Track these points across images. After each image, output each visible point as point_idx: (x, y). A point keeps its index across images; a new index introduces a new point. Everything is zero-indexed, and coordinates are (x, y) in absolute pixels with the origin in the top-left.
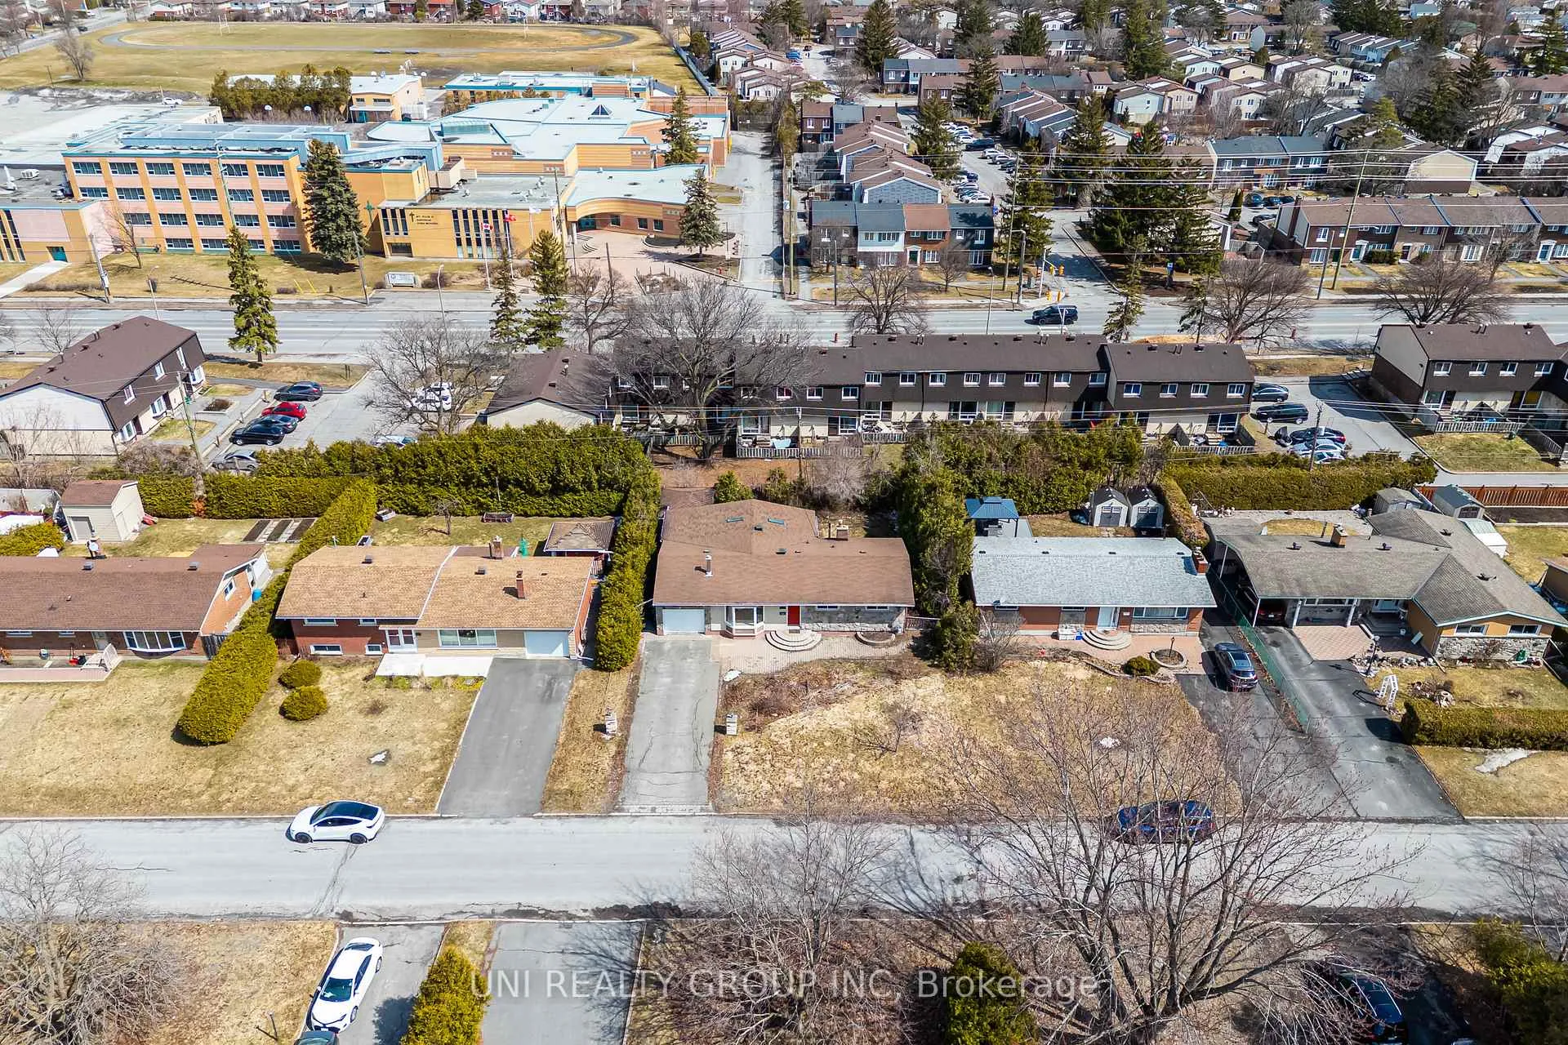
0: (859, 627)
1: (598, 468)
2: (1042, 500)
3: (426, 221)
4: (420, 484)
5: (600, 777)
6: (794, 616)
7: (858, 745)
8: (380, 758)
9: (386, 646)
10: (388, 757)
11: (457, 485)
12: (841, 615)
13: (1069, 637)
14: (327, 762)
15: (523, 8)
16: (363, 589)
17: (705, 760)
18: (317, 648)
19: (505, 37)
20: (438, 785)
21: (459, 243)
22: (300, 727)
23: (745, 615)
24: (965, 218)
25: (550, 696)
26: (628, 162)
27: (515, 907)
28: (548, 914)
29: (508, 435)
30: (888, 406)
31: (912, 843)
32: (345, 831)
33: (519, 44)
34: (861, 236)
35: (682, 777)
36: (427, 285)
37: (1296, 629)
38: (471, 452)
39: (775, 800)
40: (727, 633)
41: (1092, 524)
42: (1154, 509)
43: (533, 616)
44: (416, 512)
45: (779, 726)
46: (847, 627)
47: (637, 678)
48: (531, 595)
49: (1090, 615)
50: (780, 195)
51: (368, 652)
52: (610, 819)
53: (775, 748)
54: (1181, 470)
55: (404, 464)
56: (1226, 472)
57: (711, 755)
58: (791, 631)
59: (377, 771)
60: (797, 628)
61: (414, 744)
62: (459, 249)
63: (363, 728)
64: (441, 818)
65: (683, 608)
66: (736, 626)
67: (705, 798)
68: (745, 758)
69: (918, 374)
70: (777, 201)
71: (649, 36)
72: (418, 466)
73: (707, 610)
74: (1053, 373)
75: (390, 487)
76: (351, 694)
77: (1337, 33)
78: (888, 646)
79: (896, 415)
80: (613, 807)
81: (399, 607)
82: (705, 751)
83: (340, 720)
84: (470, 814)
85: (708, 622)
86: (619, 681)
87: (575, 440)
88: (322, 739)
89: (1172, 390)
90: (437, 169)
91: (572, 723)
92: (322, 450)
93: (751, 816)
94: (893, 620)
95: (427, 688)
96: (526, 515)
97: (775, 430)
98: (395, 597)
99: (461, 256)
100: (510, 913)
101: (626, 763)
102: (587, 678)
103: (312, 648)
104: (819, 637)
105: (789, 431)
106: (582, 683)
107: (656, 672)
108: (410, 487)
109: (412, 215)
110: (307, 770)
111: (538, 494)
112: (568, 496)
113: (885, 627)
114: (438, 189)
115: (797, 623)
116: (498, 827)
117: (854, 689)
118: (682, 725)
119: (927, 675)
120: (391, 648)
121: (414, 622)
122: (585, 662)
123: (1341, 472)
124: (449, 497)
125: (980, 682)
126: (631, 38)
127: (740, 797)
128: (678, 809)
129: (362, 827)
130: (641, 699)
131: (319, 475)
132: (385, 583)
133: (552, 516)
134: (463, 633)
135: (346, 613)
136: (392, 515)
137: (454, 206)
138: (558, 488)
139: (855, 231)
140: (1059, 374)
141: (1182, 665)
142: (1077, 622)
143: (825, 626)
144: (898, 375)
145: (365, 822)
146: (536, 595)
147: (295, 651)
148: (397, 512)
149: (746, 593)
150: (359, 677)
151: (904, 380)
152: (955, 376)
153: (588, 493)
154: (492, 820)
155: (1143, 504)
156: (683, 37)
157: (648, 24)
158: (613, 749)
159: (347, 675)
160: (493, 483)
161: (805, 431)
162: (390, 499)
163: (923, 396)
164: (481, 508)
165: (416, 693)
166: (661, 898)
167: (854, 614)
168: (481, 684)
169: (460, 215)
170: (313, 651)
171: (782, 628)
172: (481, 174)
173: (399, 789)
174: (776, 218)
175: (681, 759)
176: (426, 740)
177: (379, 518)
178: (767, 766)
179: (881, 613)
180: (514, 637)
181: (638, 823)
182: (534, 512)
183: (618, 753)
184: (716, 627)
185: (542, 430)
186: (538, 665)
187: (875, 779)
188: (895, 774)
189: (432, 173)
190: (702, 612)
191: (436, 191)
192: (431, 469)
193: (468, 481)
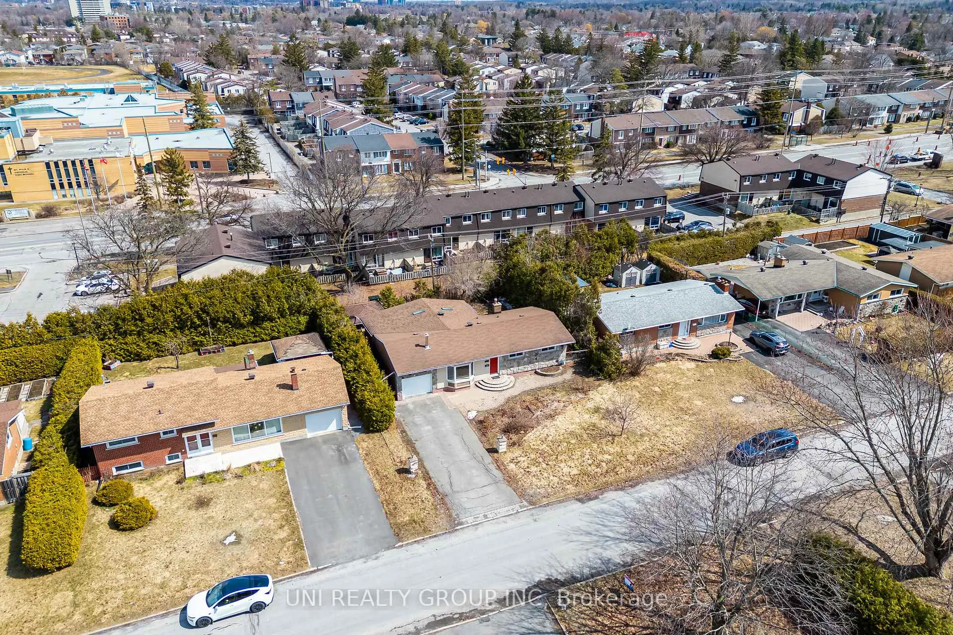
0: (537, 366)
1: (288, 298)
2: (588, 276)
3: (23, 172)
4: (139, 334)
5: (429, 505)
6: (493, 365)
7: (593, 438)
8: (232, 538)
9: (185, 452)
10: (239, 537)
11: (172, 330)
12: (526, 359)
13: (666, 347)
14: (183, 555)
16: (157, 407)
17: (497, 473)
18: (118, 469)
19: (8, 74)
20: (299, 545)
21: (53, 187)
22: (138, 534)
23: (463, 372)
24: (424, 140)
25: (346, 458)
27: (433, 619)
28: (462, 617)
29: (208, 284)
30: (456, 240)
31: (679, 490)
32: (245, 604)
33: (21, 78)
34: (362, 155)
35: (489, 489)
36: (39, 216)
37: (778, 318)
38: (183, 301)
39: (568, 487)
40: (450, 388)
41: (620, 286)
42: (654, 270)
43: (312, 401)
44: (139, 358)
45: (531, 437)
46: (529, 367)
47: (403, 431)
48: (302, 386)
49: (674, 328)
51: (168, 462)
52: (457, 533)
53: (540, 453)
54: (659, 246)
55: (124, 320)
56: (682, 243)
57: (499, 469)
58: (493, 378)
59: (236, 550)
60: (496, 375)
61: (255, 520)
62: (54, 192)
63: (200, 520)
64: (318, 570)
65: (417, 375)
66: (457, 381)
67: (517, 499)
68: (524, 465)
69: (473, 215)
70: (277, 149)
71: (119, 71)
72: (136, 320)
73: (434, 373)
74: (554, 205)
75: (112, 342)
76: (172, 497)
77: (543, 55)
78: (562, 374)
79: (462, 245)
80: (454, 525)
81: (197, 415)
82: (492, 467)
83: (174, 520)
84: (341, 561)
85: (434, 383)
86: (392, 436)
87: (266, 281)
88: (166, 539)
89: (625, 207)
90: (21, 137)
91: (377, 472)
92: (40, 321)
93: (560, 502)
94: (559, 356)
95: (239, 477)
96: (234, 344)
97: (388, 264)
98: (190, 408)
99: (56, 197)
100: (431, 625)
101: (440, 490)
102: (366, 442)
103: (114, 470)
104: (512, 378)
105: (398, 262)
106: (365, 445)
107: (415, 425)
108: (129, 339)
109: (10, 169)
110: (167, 567)
111: (242, 326)
112: (267, 324)
113: (554, 362)
114: (24, 151)
115: (496, 371)
116: (371, 563)
117: (562, 404)
118: (463, 455)
119: (600, 386)
120: (190, 454)
121: (212, 425)
122: (356, 430)
123: (739, 235)
125: (637, 382)
126: (105, 72)
127: (542, 491)
128: (504, 511)
130: (418, 445)
131: (42, 341)
132: (174, 399)
133: (256, 342)
134: (253, 428)
136: (118, 364)
137: (47, 159)
138: (258, 319)
139: (358, 152)
140: (556, 205)
141: (738, 349)
142: (668, 335)
143: (515, 369)
144: (460, 217)
146: (306, 385)
147: (97, 476)
148: (121, 362)
149: (462, 356)
150: (171, 483)
151: (465, 220)
152: (497, 213)
153: (282, 319)
154: (362, 560)
155: (648, 268)
157: (116, 64)
158: (423, 483)
159: (158, 484)
160: (204, 323)
161: (410, 261)
162: (113, 351)
163: (477, 228)
164: (197, 347)
165: (230, 482)
166: (542, 577)
167: (535, 356)
168: (283, 463)
169: (52, 165)
170: (115, 473)
171: (487, 376)
172: (56, 140)
173: (266, 557)
174: (284, 158)
175: (480, 478)
176: (264, 514)
177: (107, 368)
178: (544, 466)
179: (551, 353)
180: (297, 421)
181: (481, 530)
182: (240, 341)
183: (429, 485)
184: (441, 385)
185: (237, 276)
186: (320, 440)
187: (621, 455)
188: (632, 449)
189: (18, 140)
190: (428, 378)
191: (23, 153)
192: (149, 320)
193: (182, 325)
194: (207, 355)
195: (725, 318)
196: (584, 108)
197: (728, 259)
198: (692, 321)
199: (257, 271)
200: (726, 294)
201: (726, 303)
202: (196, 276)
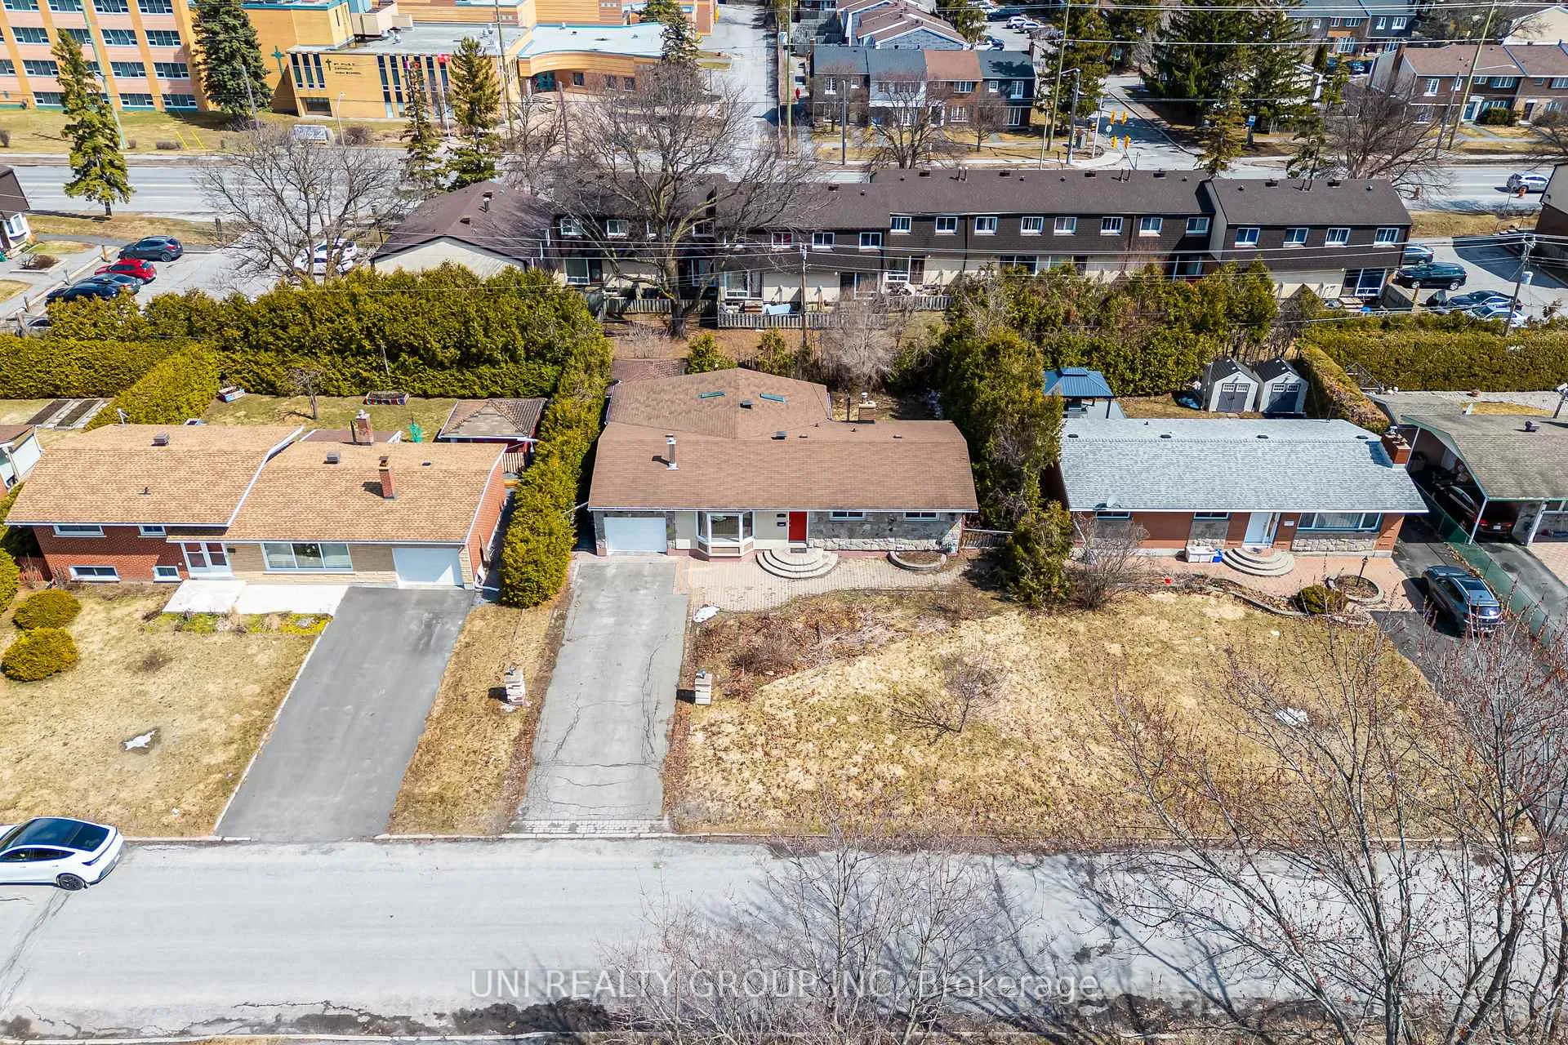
0: (894, 544)
1: (523, 329)
2: (1138, 377)
4: (279, 351)
5: (490, 774)
6: (798, 527)
7: (900, 721)
8: (141, 741)
9: (184, 568)
10: (156, 739)
11: (329, 353)
12: (867, 527)
13: (1203, 558)
14: (55, 748)
16: (145, 482)
17: (660, 745)
18: (80, 571)
20: (225, 786)
21: (387, 97)
22: (25, 691)
23: (726, 526)
24: (999, 67)
25: (428, 644)
26: (596, 17)
27: (318, 1010)
28: (372, 1025)
29: (401, 282)
30: (919, 264)
31: (999, 888)
32: (48, 869)
34: (874, 87)
35: (621, 774)
36: (342, 142)
37: (1531, 546)
38: (348, 305)
39: (771, 812)
40: (699, 553)
41: (1206, 409)
42: (1294, 387)
43: (404, 523)
44: (273, 390)
45: (777, 691)
46: (875, 544)
47: (563, 617)
48: (404, 494)
49: (1235, 524)
50: (776, 61)
51: (158, 578)
52: (499, 846)
53: (770, 725)
54: (1328, 336)
55: (255, 323)
56: (1391, 337)
57: (670, 737)
58: (793, 551)
59: (133, 762)
60: (802, 545)
61: (202, 718)
62: (388, 106)
63: (126, 694)
64: (222, 843)
65: (634, 514)
66: (713, 542)
67: (657, 810)
68: (722, 741)
69: (960, 218)
70: (770, 67)
72: (275, 326)
73: (670, 517)
74: (1140, 216)
75: (237, 356)
76: (120, 640)
78: (936, 571)
79: (930, 276)
80: (509, 825)
81: (197, 508)
82: (661, 730)
83: (91, 682)
84: (270, 837)
85: (671, 536)
86: (534, 623)
87: (493, 291)
88: (56, 711)
89: (1300, 238)
90: (361, 11)
91: (456, 686)
93: (733, 840)
94: (943, 534)
95: (240, 631)
96: (426, 395)
97: (769, 293)
98: (195, 494)
99: (390, 115)
100: (309, 1022)
101: (535, 751)
102: (487, 618)
103: (73, 572)
104: (834, 558)
105: (789, 293)
106: (478, 624)
107: (592, 609)
108: (264, 357)
109: (328, 62)
110: (19, 761)
111: (442, 366)
112: (484, 370)
113: (932, 544)
114: (363, 36)
115: (802, 538)
116: (316, 859)
117: (889, 635)
118: (627, 687)
119: (997, 613)
120: (193, 572)
121: (221, 531)
122: (486, 594)
123: (1548, 337)
124: (317, 368)
125: (1080, 624)
127: (714, 807)
128: (612, 828)
129: (75, 862)
130: (567, 649)
131: (137, 338)
132: (182, 473)
133: (463, 397)
134: (301, 550)
135: (115, 516)
136: (240, 394)
137: (380, 52)
138: (470, 359)
139: (866, 80)
140: (1147, 217)
141: (1378, 598)
142: (1215, 536)
143: (844, 542)
144: (932, 219)
145: (81, 855)
146: (411, 493)
147: (47, 575)
148: (247, 391)
149: (728, 496)
150: (138, 615)
151: (941, 226)
152: (1010, 219)
153: (511, 365)
154: (305, 847)
155: (1279, 380)
158: (516, 726)
159: (120, 611)
160: (378, 350)
161: (810, 295)
162: (238, 372)
163: (964, 245)
164: (363, 384)
165: (223, 637)
167: (886, 524)
168: (324, 627)
169: (387, 60)
170: (74, 575)
171: (780, 545)
172: (417, 22)
173: (162, 793)
174: (770, 82)
175: (622, 745)
176: (222, 711)
177: (222, 398)
178: (758, 754)
179: (926, 524)
180: (377, 554)
181: (545, 854)
182: (437, 391)
183: (524, 733)
184: (684, 543)
185: (446, 275)
186: (415, 597)
187: (928, 776)
188: (961, 769)
189: (355, 17)
190: (662, 521)
191: (362, 39)
192: (294, 330)
193: (344, 347)
194: (376, 405)
195: (1375, 524)
196: (1395, 27)
197: (1507, 388)
198: (1285, 516)
199: (485, 267)
200: (1400, 469)
201: (1388, 490)
202: (387, 268)
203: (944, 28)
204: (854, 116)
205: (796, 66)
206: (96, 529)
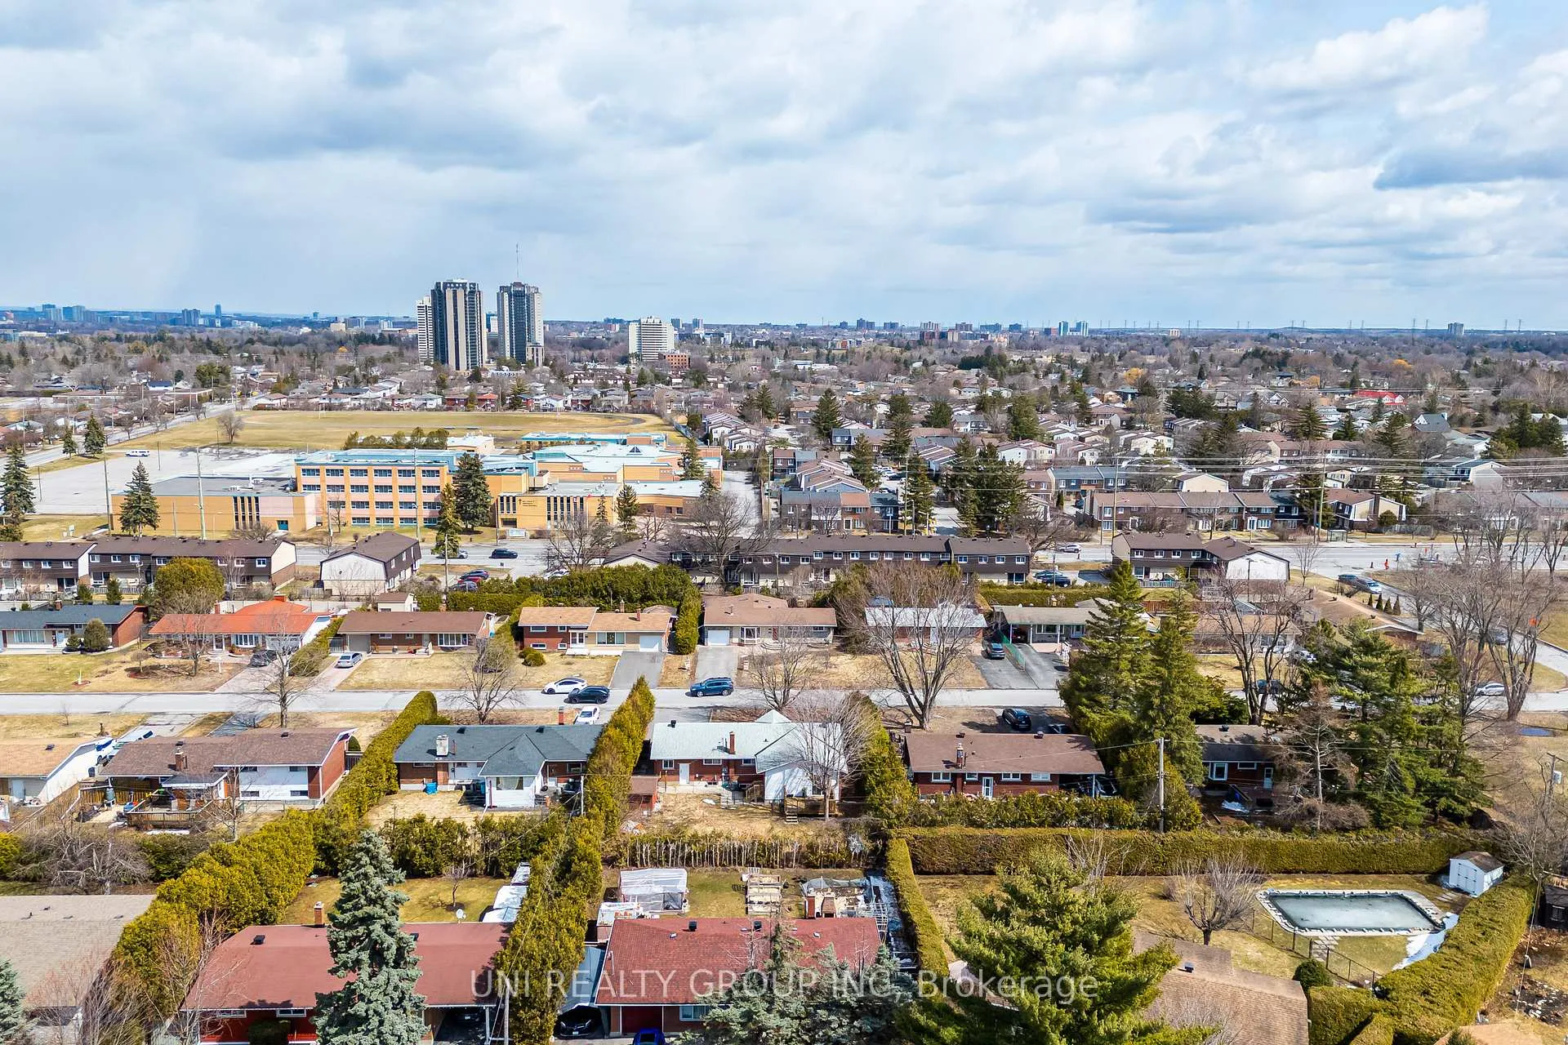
3: (529, 504)
5: (684, 680)
6: (775, 633)
9: (569, 643)
11: (587, 594)
12: (800, 634)
15: (553, 402)
16: (560, 615)
18: (534, 645)
19: (542, 420)
20: (607, 681)
21: (549, 518)
22: (534, 668)
23: (750, 633)
24: (880, 500)
25: (653, 660)
26: (657, 478)
29: (620, 569)
30: (827, 572)
33: (555, 424)
34: (814, 511)
36: (532, 537)
37: (1031, 643)
38: (599, 580)
40: (741, 643)
43: (645, 627)
46: (803, 640)
47: (697, 656)
48: (643, 620)
50: (760, 501)
51: (562, 645)
58: (774, 642)
60: (777, 641)
61: (592, 672)
62: (550, 521)
63: (565, 668)
65: (719, 629)
66: (746, 638)
70: (758, 504)
71: (653, 420)
73: (731, 631)
74: (920, 552)
76: (556, 659)
77: (1173, 419)
81: (579, 622)
83: (553, 666)
85: (731, 637)
86: (688, 657)
87: (655, 573)
88: (546, 671)
89: (985, 560)
90: (535, 476)
91: (668, 667)
92: (514, 580)
94: (826, 636)
95: (593, 659)
97: (762, 582)
98: (576, 618)
99: (549, 525)
102: (672, 656)
103: (532, 645)
105: (771, 582)
106: (668, 658)
107: (706, 655)
109: (520, 501)
111: (634, 600)
113: (822, 640)
115: (777, 638)
117: (809, 659)
119: (843, 656)
120: (571, 645)
121: (586, 628)
122: (670, 652)
126: (641, 421)
130: (700, 661)
131: (512, 592)
132: (570, 613)
134: (609, 635)
135: (552, 624)
137: (547, 496)
139: (810, 507)
140: (923, 553)
142: (920, 637)
143: (792, 640)
144: (831, 553)
146: (646, 620)
147: (522, 647)
149: (751, 621)
150: (558, 653)
152: (865, 553)
156: (682, 419)
157: (652, 412)
158: (689, 673)
160: (609, 595)
161: (780, 583)
165: (587, 660)
168: (618, 658)
169: (552, 500)
171: (769, 639)
172: (560, 481)
174: (758, 511)
176: (597, 671)
179: (821, 633)
183: (691, 674)
184: (736, 640)
185: (637, 569)
186: (647, 654)
189: (531, 478)
190: (727, 633)
191: (533, 489)
192: (577, 587)
193: (596, 593)
195: (973, 631)
199: (651, 566)
201: (977, 621)
202: (613, 565)
203: (857, 483)
204: (803, 524)
205: (773, 503)
206: (543, 628)
